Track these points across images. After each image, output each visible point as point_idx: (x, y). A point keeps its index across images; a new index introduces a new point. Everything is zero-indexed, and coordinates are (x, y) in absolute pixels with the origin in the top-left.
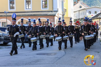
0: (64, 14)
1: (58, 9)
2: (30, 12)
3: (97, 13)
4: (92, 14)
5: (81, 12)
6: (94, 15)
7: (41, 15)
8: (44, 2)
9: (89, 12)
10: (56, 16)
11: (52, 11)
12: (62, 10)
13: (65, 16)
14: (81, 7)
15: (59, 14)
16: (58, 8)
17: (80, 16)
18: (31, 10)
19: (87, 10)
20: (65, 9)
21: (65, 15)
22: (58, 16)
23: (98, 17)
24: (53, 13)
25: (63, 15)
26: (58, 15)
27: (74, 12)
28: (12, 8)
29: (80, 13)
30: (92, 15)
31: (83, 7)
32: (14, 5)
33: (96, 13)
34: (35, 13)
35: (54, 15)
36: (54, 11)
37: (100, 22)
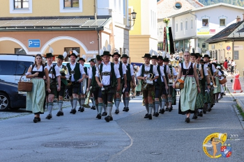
0: (130, 27)
1: (110, 11)
2: (25, 19)
3: (228, 25)
5: (178, 20)
6: (219, 29)
7: (60, 27)
9: (204, 20)
10: (105, 30)
11: (92, 18)
12: (124, 14)
13: (131, 33)
14: (178, 6)
15: (114, 24)
16: (111, 6)
18: (30, 13)
19: (198, 14)
20: (132, 11)
21: (132, 29)
22: (110, 32)
23: (231, 36)
24: (96, 23)
25: (127, 29)
26: (112, 30)
27: (159, 20)
29: (176, 23)
30: (213, 31)
33: (224, 23)
34: (40, 21)
35: (100, 30)
36: (98, 17)
37: (235, 49)
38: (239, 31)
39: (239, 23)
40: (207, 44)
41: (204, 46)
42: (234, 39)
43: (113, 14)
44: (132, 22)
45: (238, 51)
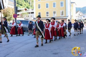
4: (85, 17)
5: (79, 17)
8: (62, 13)
10: (67, 19)
14: (79, 14)
17: (79, 19)
18: (56, 16)
20: (72, 15)
24: (66, 17)
25: (71, 18)
27: (76, 17)
28: (47, 16)
31: (81, 14)
32: (49, 15)
40: (84, 20)
43: (69, 16)
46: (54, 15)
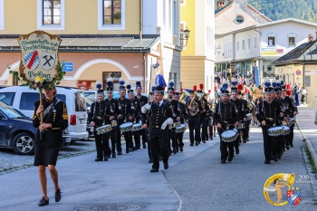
0: (181, 47)
1: (159, 29)
3: (298, 44)
4: (278, 47)
5: (240, 37)
6: (287, 50)
8: (108, 3)
9: (269, 38)
10: (152, 52)
11: (137, 37)
12: (175, 32)
13: (182, 54)
14: (240, 20)
15: (163, 45)
16: (160, 24)
17: (237, 53)
18: (61, 30)
19: (263, 31)
20: (185, 29)
21: (184, 48)
22: (158, 54)
23: (301, 58)
24: (142, 43)
25: (178, 50)
26: (161, 52)
27: (217, 36)
29: (237, 40)
30: (281, 51)
33: (293, 41)
35: (146, 51)
36: (144, 36)
37: (306, 74)
38: (311, 53)
39: (311, 43)
40: (273, 67)
41: (269, 69)
42: (305, 62)
43: (162, 33)
44: (185, 41)
45: (309, 77)
46: (47, 19)
